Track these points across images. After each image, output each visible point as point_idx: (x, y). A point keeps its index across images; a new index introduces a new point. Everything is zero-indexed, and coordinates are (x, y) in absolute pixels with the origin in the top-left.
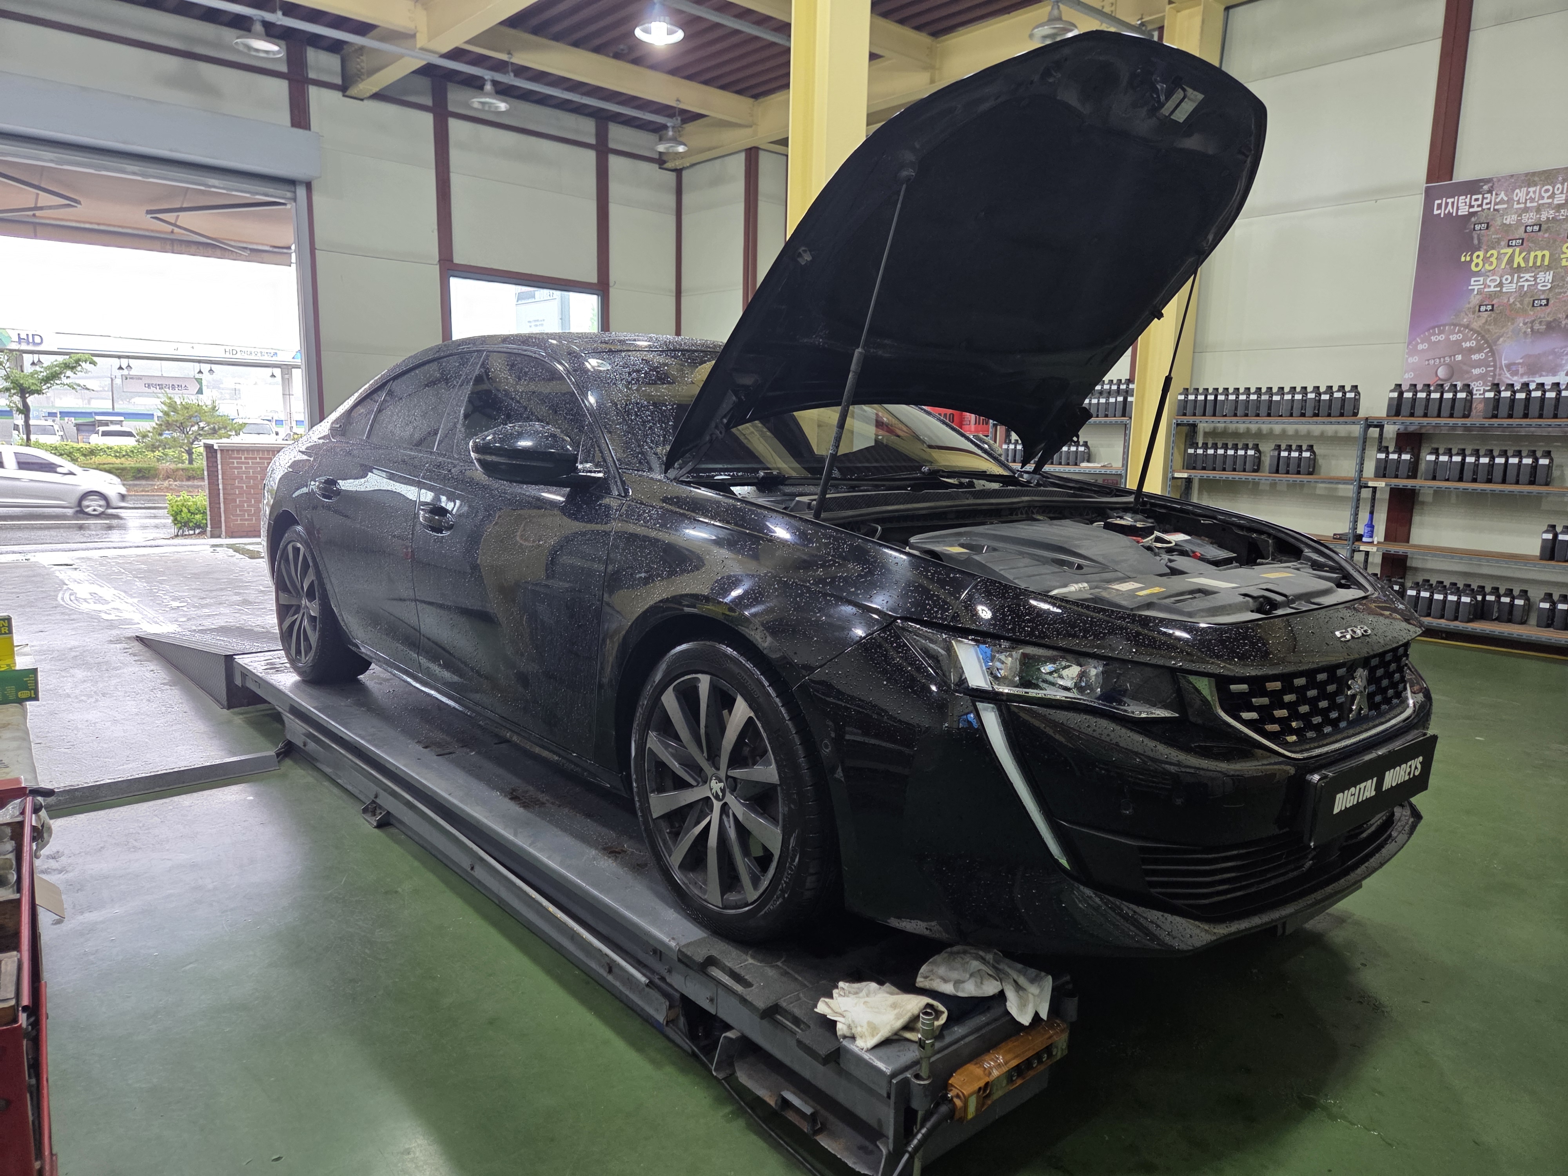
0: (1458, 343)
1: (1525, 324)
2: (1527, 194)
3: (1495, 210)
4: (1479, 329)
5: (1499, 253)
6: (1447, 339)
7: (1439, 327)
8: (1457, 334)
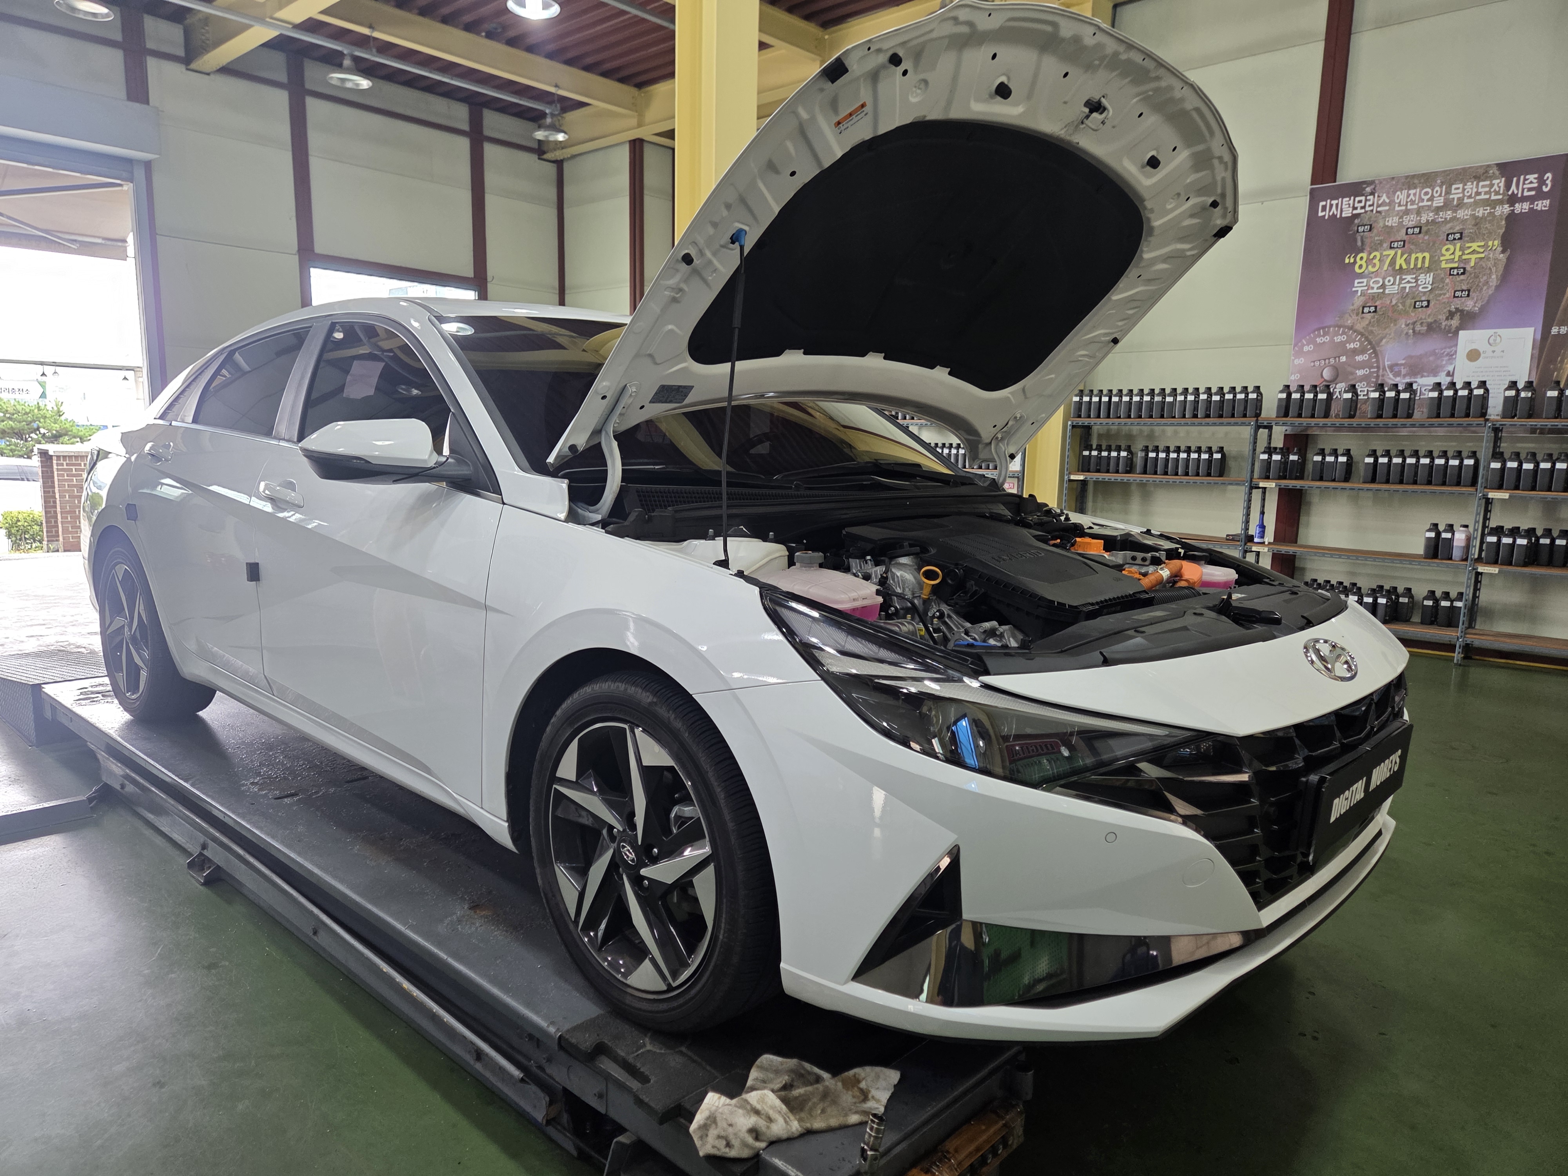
0: (1343, 344)
1: (1407, 325)
2: (1409, 196)
3: (1377, 212)
4: (1362, 331)
5: (1381, 254)
6: (1332, 341)
7: (1323, 328)
8: (1341, 335)
